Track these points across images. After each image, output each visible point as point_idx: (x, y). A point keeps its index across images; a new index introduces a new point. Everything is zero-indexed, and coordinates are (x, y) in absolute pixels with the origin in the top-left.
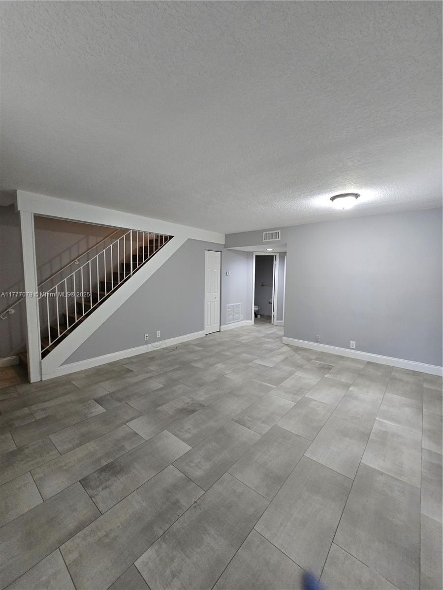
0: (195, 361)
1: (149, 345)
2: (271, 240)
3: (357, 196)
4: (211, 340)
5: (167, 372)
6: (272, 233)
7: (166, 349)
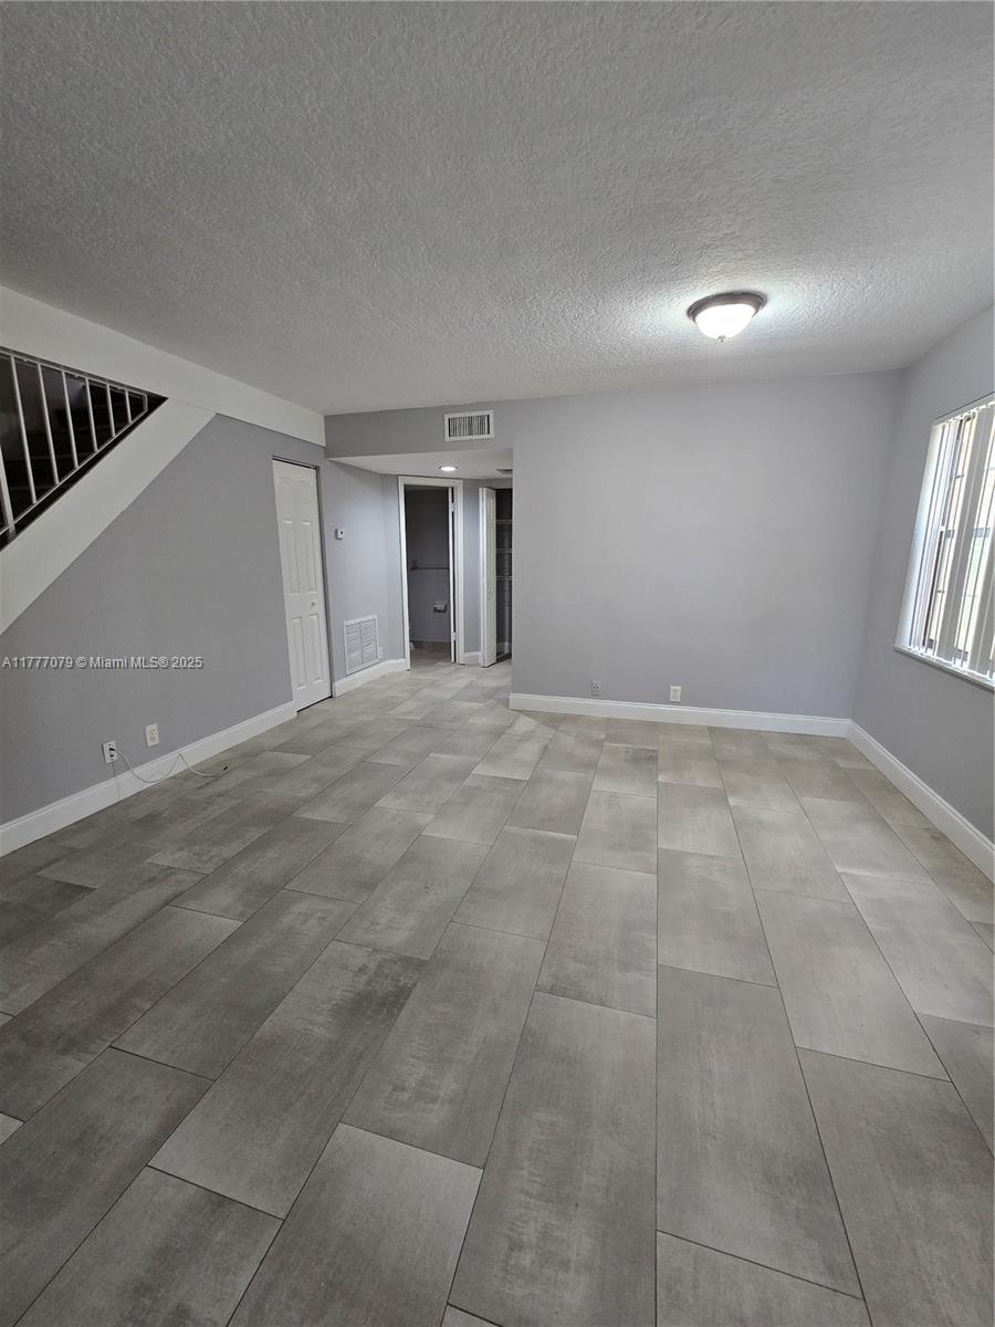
0: (306, 801)
1: (125, 777)
2: (468, 437)
3: (757, 300)
4: (319, 726)
5: (226, 861)
6: (471, 419)
7: (187, 776)
